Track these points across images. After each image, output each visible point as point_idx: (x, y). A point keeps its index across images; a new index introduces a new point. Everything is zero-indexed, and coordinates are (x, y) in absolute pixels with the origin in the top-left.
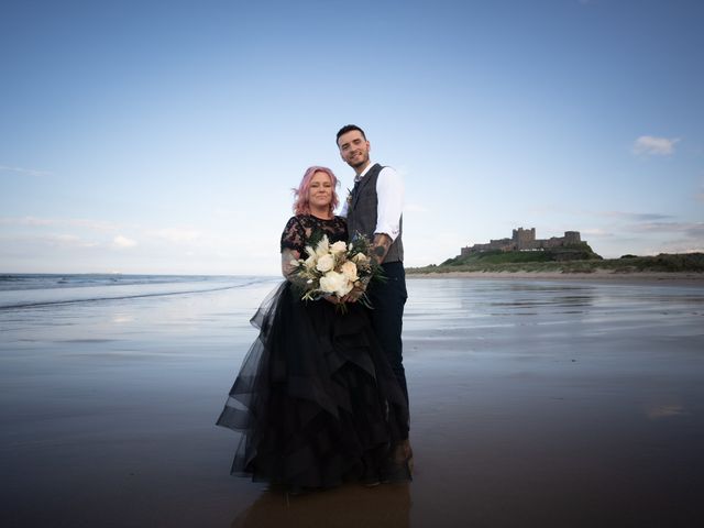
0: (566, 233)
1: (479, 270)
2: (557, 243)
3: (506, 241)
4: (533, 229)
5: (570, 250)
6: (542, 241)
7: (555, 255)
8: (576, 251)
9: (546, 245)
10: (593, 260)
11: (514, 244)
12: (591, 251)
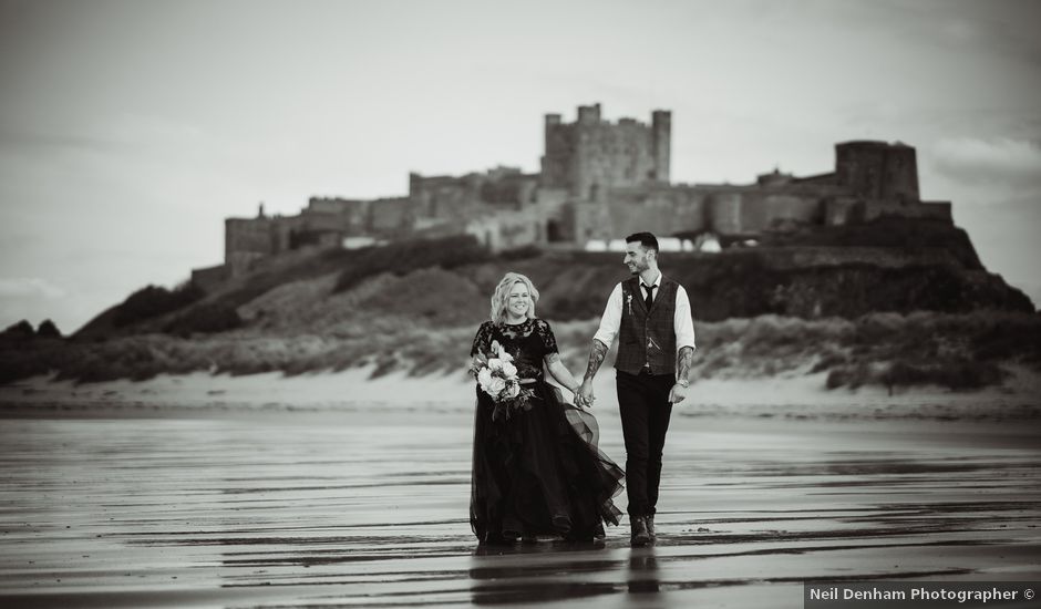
0: (845, 151)
1: (339, 363)
2: (792, 209)
3: (502, 189)
4: (662, 119)
5: (860, 255)
6: (709, 199)
7: (784, 277)
8: (890, 261)
9: (732, 218)
10: (985, 316)
11: (550, 204)
12: (970, 259)
